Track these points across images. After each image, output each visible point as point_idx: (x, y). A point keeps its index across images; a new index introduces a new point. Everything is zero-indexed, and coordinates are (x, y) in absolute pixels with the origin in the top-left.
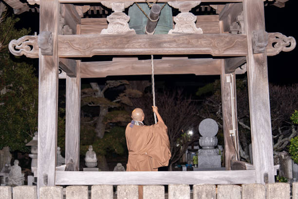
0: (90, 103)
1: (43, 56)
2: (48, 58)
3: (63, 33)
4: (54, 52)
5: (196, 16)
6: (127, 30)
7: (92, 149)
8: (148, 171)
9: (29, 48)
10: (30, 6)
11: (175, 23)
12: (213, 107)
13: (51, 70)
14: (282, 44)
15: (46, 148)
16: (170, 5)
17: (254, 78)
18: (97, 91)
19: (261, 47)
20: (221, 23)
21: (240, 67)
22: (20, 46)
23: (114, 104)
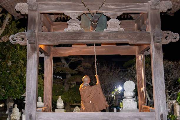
0: (60, 71)
1: (29, 44)
2: (33, 45)
3: (42, 31)
4: (36, 42)
5: (120, 21)
6: (79, 29)
7: (61, 98)
8: (91, 112)
9: (22, 39)
10: (22, 15)
11: (108, 25)
12: (133, 74)
13: (34, 52)
14: (171, 37)
15: (31, 98)
16: (105, 14)
17: (154, 57)
18: (64, 64)
19: (158, 39)
20: (136, 24)
21: (147, 50)
22: (16, 38)
23: (74, 72)
